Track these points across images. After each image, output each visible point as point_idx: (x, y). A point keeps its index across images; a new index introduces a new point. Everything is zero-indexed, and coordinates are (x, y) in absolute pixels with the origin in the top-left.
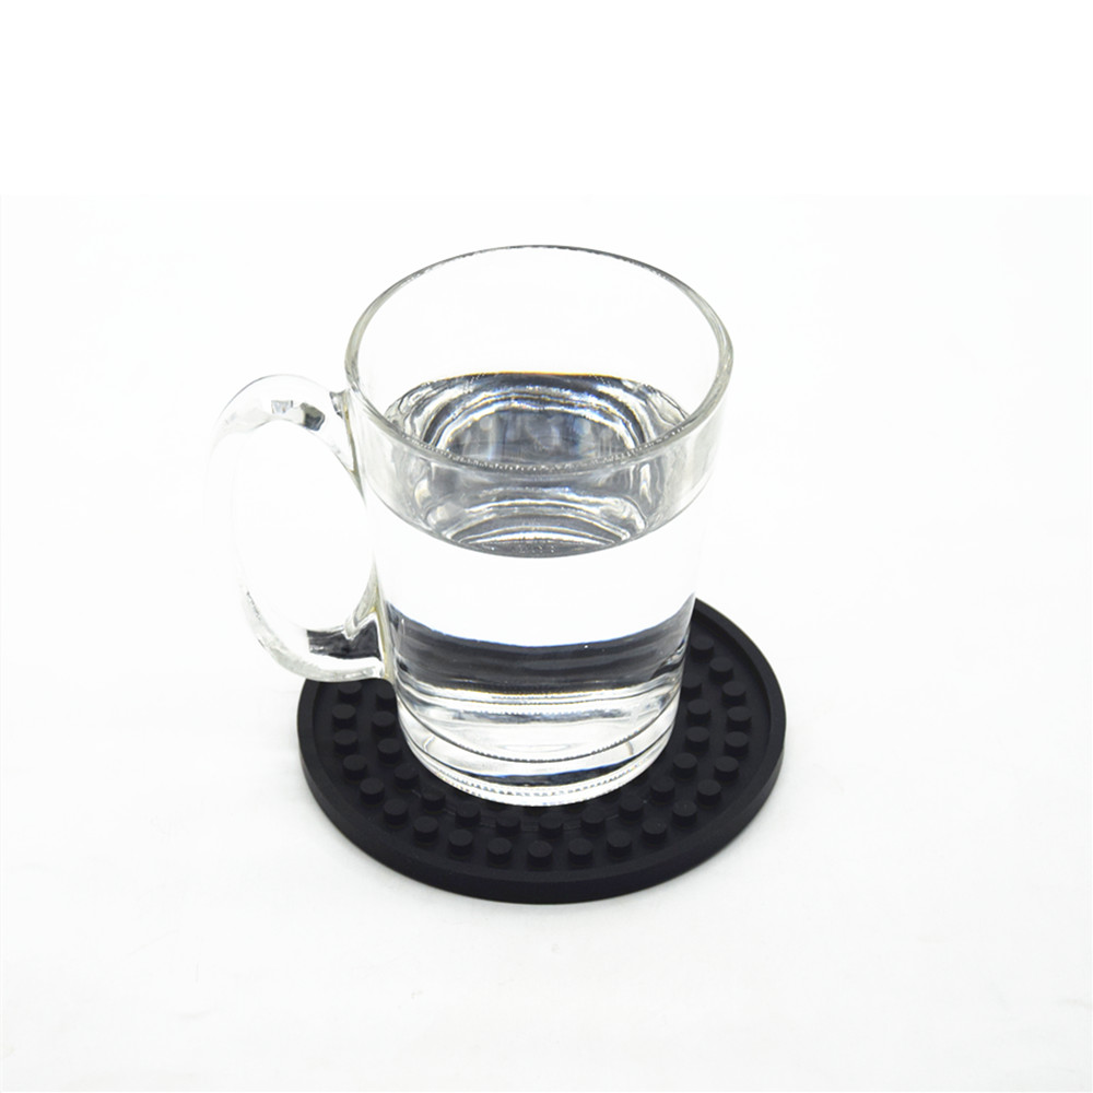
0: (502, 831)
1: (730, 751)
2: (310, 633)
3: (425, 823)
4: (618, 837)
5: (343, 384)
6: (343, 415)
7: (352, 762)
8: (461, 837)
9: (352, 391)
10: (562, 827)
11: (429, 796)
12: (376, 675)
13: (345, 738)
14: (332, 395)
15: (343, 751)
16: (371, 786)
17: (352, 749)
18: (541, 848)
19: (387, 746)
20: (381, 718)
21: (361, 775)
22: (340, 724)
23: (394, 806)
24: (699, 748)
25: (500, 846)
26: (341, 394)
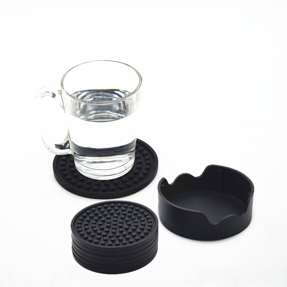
0: (96, 185)
1: (146, 169)
2: (55, 145)
3: (80, 184)
4: (121, 186)
5: (60, 88)
6: (61, 94)
7: (65, 172)
8: (88, 186)
9: (62, 89)
10: (109, 184)
11: (81, 179)
12: (70, 153)
13: (63, 168)
14: (58, 91)
15: (62, 170)
16: (68, 177)
17: (65, 170)
18: (104, 188)
19: (72, 169)
20: (71, 164)
21: (67, 175)
22: (62, 165)
23: (73, 181)
24: (140, 169)
25: (96, 188)
26: (60, 91)
